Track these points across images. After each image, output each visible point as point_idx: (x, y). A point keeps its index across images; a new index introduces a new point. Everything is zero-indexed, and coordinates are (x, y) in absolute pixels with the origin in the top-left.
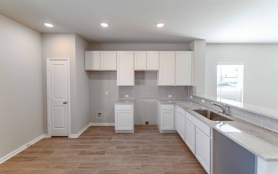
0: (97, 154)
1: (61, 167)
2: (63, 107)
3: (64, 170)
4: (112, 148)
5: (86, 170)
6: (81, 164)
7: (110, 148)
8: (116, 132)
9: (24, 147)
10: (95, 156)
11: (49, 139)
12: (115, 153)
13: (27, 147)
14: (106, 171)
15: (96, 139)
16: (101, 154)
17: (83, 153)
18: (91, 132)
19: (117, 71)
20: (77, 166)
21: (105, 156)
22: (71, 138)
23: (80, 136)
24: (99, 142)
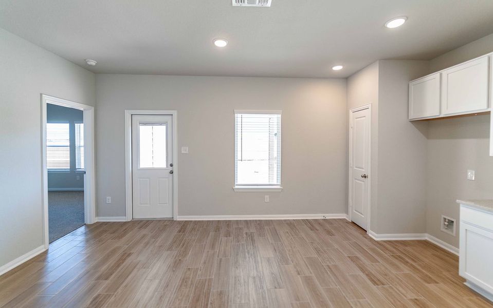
0: (367, 275)
1: (318, 251)
2: (363, 183)
3: (316, 256)
4: (403, 291)
5: (331, 275)
6: (336, 266)
7: (401, 289)
8: (465, 283)
9: (319, 216)
10: (361, 274)
11: (348, 222)
12: (394, 301)
13: (323, 218)
14: (345, 298)
15: (400, 261)
16: (372, 281)
17: (354, 259)
18: (408, 248)
19: (490, 112)
20: (330, 263)
21: (374, 287)
22: (369, 236)
23: (385, 241)
24: (397, 268)
